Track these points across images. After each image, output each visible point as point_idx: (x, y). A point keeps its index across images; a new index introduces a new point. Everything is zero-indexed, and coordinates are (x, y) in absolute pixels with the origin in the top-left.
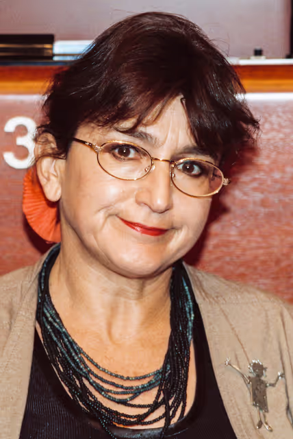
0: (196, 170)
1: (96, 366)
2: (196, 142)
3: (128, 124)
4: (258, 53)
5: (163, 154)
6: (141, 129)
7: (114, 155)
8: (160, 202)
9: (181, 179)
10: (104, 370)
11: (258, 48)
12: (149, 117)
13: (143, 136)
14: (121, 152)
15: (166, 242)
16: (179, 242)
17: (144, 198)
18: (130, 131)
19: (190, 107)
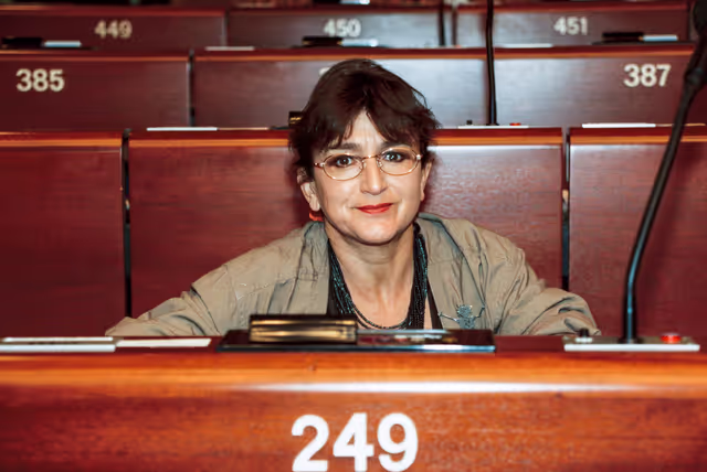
0: (399, 157)
1: (365, 319)
2: (384, 135)
3: (335, 142)
4: (469, 123)
5: (370, 154)
6: (344, 142)
7: (337, 166)
8: (376, 186)
9: (390, 167)
10: (369, 323)
11: (469, 119)
12: (348, 131)
13: (351, 147)
14: (342, 163)
15: (396, 212)
16: (404, 211)
17: (365, 188)
18: (338, 146)
19: (376, 118)
